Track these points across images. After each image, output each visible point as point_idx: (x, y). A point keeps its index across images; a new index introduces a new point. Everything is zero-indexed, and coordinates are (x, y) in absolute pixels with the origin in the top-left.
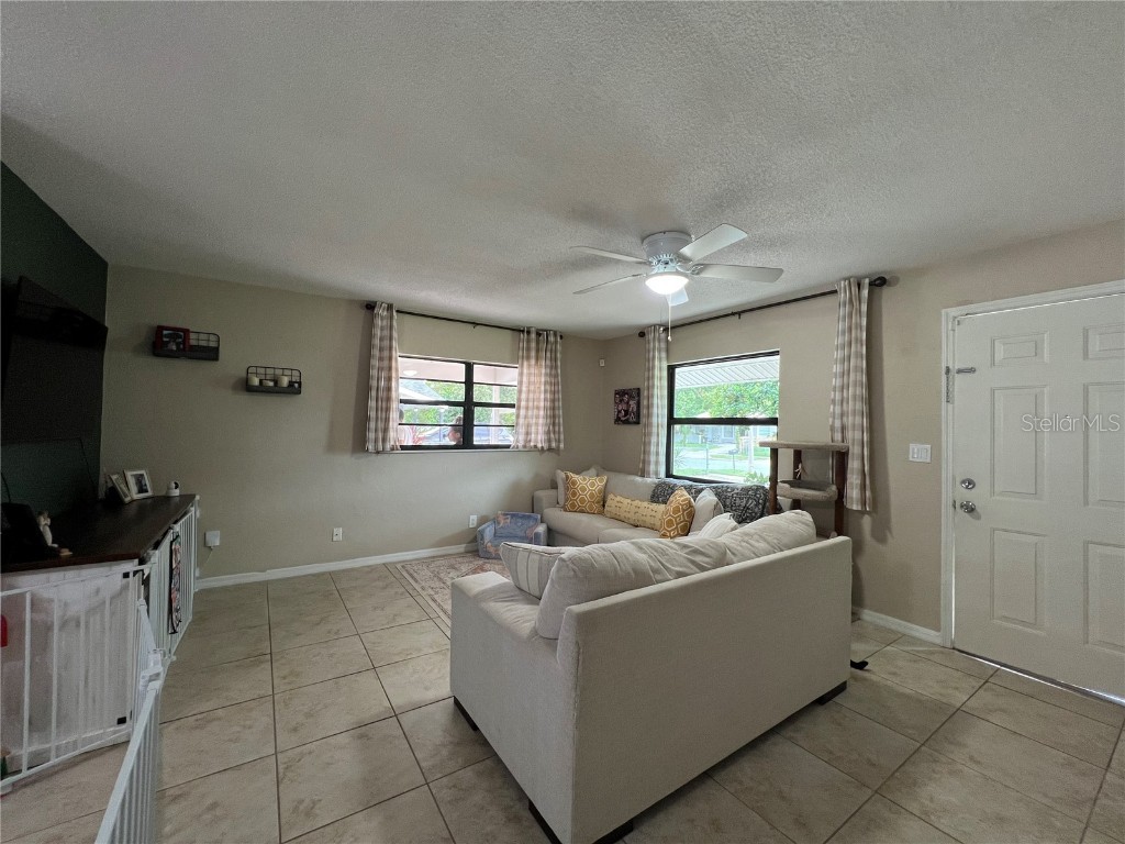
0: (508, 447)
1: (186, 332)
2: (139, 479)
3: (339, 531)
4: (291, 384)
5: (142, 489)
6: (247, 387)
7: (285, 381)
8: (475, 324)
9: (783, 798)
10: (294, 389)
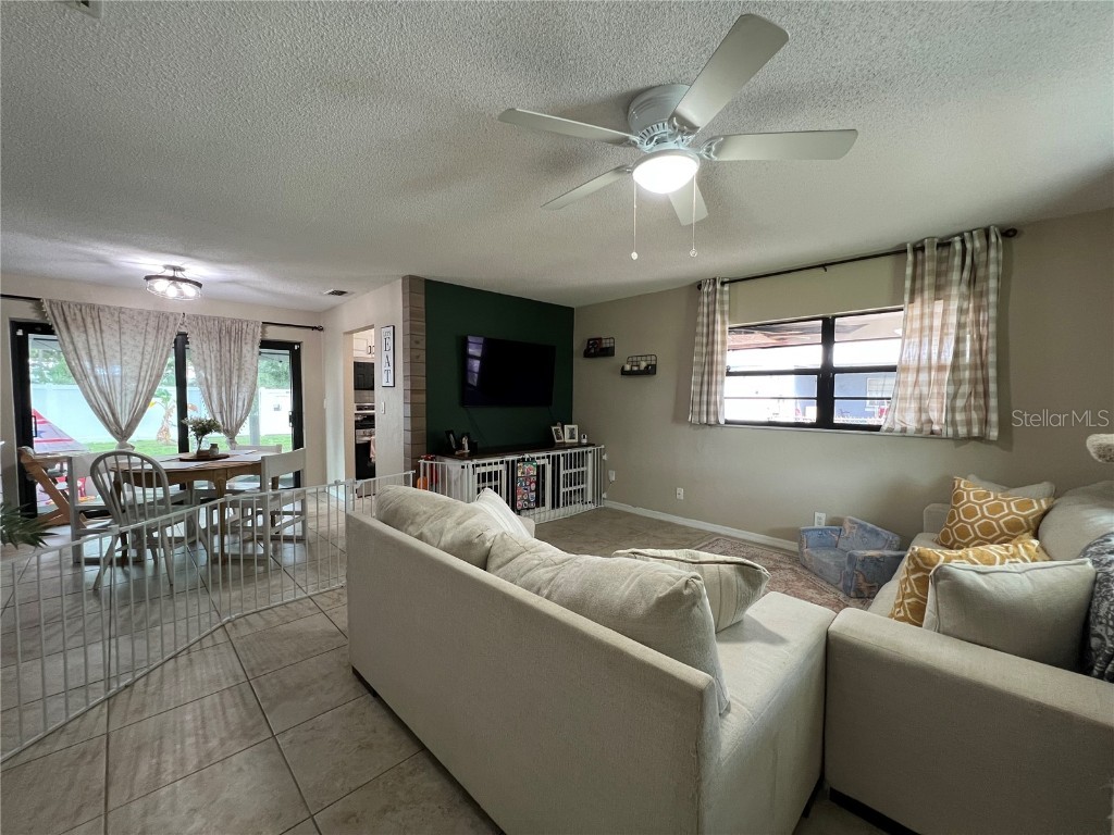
0: (877, 428)
1: (600, 339)
2: (572, 431)
3: (681, 491)
4: (647, 367)
5: (572, 437)
6: (624, 373)
7: (643, 365)
8: (824, 266)
9: (385, 811)
10: (650, 370)
